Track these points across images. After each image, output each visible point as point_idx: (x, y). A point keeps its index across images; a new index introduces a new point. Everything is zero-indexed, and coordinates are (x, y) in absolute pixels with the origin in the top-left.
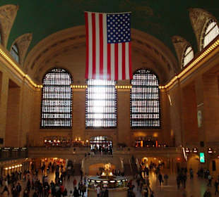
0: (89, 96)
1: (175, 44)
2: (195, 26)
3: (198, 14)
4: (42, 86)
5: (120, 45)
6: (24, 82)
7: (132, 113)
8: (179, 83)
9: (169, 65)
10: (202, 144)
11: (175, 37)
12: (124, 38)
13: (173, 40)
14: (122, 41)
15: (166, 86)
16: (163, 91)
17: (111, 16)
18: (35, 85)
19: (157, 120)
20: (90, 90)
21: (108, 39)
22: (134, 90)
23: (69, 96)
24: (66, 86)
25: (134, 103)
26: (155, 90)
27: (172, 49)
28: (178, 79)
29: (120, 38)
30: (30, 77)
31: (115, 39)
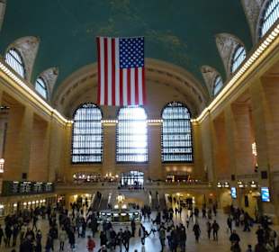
0: (120, 131)
1: (204, 75)
2: (222, 53)
3: (225, 39)
4: (72, 122)
5: (133, 70)
6: (52, 117)
7: (163, 148)
8: (209, 115)
9: (200, 97)
10: (233, 178)
11: (203, 67)
12: (137, 63)
13: (202, 70)
14: (135, 66)
15: (198, 119)
16: (195, 124)
17: (124, 40)
18: (66, 121)
19: (189, 154)
20: (120, 124)
21: (121, 63)
22: (165, 124)
23: (99, 131)
24: (97, 121)
25: (165, 138)
26: (187, 123)
27: (202, 80)
28: (209, 111)
29: (132, 63)
30: (60, 112)
31: (127, 63)
